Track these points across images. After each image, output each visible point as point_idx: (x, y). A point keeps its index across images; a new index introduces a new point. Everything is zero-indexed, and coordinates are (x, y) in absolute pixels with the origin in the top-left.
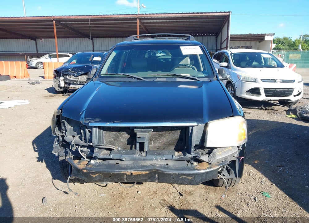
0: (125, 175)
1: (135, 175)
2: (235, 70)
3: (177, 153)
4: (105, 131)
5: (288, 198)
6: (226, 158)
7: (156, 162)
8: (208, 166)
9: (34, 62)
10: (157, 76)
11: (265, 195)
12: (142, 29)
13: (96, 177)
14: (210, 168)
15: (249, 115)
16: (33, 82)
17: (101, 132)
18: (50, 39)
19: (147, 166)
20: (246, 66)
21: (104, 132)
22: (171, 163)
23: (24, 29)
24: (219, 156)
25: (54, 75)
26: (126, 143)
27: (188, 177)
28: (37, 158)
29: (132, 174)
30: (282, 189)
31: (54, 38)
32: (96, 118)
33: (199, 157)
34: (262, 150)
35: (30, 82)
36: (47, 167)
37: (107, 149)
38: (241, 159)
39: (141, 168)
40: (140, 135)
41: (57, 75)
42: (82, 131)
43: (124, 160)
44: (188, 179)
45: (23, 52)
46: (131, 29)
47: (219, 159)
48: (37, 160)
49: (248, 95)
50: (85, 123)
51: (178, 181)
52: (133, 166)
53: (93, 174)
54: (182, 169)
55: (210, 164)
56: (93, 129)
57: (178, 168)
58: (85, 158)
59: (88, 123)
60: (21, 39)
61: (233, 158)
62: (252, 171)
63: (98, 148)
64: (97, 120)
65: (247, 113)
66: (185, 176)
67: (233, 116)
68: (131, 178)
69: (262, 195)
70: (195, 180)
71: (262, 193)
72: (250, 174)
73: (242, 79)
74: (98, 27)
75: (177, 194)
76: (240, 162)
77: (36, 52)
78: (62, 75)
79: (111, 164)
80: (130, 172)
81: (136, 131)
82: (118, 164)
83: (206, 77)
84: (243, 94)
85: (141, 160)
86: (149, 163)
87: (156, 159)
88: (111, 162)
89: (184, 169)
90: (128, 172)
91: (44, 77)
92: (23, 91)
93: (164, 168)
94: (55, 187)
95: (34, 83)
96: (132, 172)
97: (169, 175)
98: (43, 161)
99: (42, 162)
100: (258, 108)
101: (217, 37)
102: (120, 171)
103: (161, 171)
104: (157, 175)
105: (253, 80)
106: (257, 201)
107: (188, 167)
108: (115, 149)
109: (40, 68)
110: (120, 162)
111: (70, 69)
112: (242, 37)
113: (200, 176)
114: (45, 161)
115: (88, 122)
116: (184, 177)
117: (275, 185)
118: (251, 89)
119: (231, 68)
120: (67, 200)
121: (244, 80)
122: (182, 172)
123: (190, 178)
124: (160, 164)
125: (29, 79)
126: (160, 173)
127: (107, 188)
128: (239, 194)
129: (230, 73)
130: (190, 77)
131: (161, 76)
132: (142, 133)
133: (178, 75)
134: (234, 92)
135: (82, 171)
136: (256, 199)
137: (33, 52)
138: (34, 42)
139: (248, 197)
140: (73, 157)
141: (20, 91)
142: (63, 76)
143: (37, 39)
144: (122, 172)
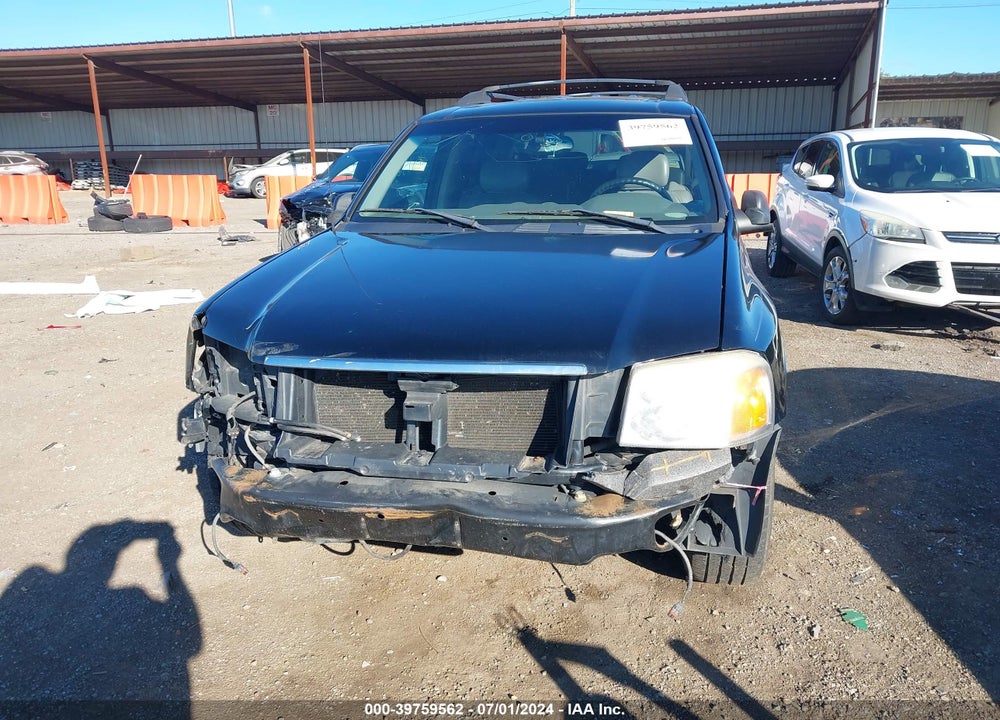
0: (363, 519)
1: (390, 522)
2: (858, 199)
3: (527, 462)
4: (318, 382)
5: (930, 635)
6: (684, 485)
7: (460, 486)
8: (622, 507)
9: (245, 177)
10: (526, 217)
11: (853, 620)
12: (579, 67)
13: (279, 517)
14: (625, 512)
15: (892, 355)
16: (232, 235)
17: (306, 386)
18: (296, 105)
19: (428, 496)
20: (907, 185)
21: (317, 387)
22: (504, 491)
23: (222, 74)
24: (662, 476)
25: (282, 214)
26: (382, 422)
27: (550, 538)
28: (180, 459)
29: (381, 516)
30: (918, 606)
31: (304, 101)
32: (287, 342)
33: (590, 476)
34: (893, 474)
35: (224, 238)
36: (198, 487)
37: (325, 439)
38: (758, 493)
39: (408, 501)
40: (416, 399)
41: (289, 215)
42: (256, 381)
43: (362, 472)
44: (551, 543)
45: (218, 148)
46: (543, 69)
47: (660, 487)
48: (178, 464)
49: (894, 287)
50: (255, 357)
51: (522, 546)
52: (388, 493)
53: (273, 509)
54: (531, 509)
55: (628, 499)
56: (280, 374)
57: (523, 508)
58: (263, 462)
59: (264, 356)
60: (213, 108)
61: (715, 486)
62: (833, 538)
63: (295, 433)
64: (288, 347)
65: (887, 348)
66: (541, 534)
67: (719, 350)
68: (382, 530)
69: (840, 619)
70: (573, 547)
71: (843, 611)
72: (822, 550)
73: (875, 231)
74: (438, 64)
75: (558, 593)
76: (753, 504)
77: (255, 147)
78: (304, 214)
79: (325, 482)
80: (375, 510)
81: (403, 385)
82: (345, 483)
83: (688, 220)
84: (877, 283)
85: (411, 476)
86: (435, 487)
87: (457, 476)
88: (328, 477)
89: (539, 511)
90: (372, 511)
91: (266, 221)
92: (199, 264)
93: (480, 503)
94: (205, 545)
95: (233, 240)
96: (381, 510)
97: (493, 526)
98: (194, 470)
99: (190, 472)
100: (933, 332)
101: (837, 90)
102: (346, 506)
103: (467, 512)
104: (457, 525)
105: (914, 236)
106: (816, 636)
107: (556, 505)
108: (344, 439)
109: (262, 194)
110: (352, 479)
111: (327, 196)
112: (926, 86)
113: (590, 536)
114: (197, 470)
115: (264, 353)
116: (539, 537)
117: (897, 590)
118: (906, 268)
119: (842, 195)
120: (226, 584)
121: (883, 235)
122: (532, 519)
123: (557, 540)
124: (470, 493)
125: (222, 229)
126: (466, 518)
127: (351, 558)
128: (763, 610)
129: (841, 209)
130: (631, 220)
131: (540, 217)
132: (421, 395)
133: (596, 215)
134: (847, 276)
135: (242, 498)
136: (814, 629)
137: (248, 147)
138: (251, 114)
139: (790, 620)
140: (247, 459)
141: (188, 264)
142: (308, 219)
143: (258, 107)
144: (353, 509)
